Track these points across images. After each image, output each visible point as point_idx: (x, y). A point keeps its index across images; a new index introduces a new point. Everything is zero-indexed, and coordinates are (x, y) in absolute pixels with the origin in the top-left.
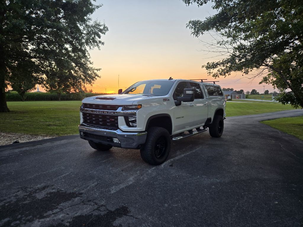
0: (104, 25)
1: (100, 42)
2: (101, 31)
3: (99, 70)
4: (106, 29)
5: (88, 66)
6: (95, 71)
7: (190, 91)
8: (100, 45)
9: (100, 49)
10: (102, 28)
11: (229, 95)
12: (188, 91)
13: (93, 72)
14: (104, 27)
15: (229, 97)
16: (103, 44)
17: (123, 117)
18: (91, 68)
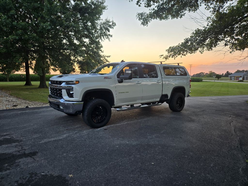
0: (113, 22)
1: (109, 35)
2: (110, 26)
3: (109, 56)
4: (114, 24)
5: (101, 54)
6: (106, 58)
7: (129, 71)
8: (109, 37)
9: (110, 41)
10: (111, 24)
11: (241, 77)
12: (128, 71)
13: (105, 58)
14: (113, 23)
15: (241, 79)
16: (111, 36)
17: (65, 90)
18: (103, 56)
